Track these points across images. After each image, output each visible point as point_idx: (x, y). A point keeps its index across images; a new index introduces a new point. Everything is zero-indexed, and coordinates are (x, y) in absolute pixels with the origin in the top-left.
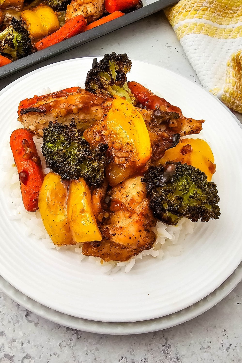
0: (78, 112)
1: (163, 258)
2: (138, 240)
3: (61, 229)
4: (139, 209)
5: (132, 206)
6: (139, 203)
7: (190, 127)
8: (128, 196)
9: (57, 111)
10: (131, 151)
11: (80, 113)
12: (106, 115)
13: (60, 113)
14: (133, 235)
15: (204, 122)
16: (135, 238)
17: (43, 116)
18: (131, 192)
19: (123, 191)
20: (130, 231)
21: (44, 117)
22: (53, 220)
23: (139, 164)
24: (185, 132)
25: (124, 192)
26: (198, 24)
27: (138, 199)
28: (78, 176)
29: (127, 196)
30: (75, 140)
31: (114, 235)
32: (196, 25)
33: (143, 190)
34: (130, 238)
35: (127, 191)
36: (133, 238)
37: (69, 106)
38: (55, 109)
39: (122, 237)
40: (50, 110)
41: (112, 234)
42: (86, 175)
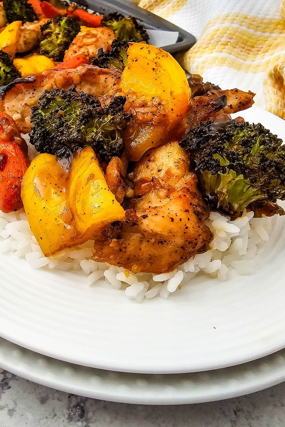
0: (81, 83)
1: (228, 278)
2: (186, 225)
3: (56, 219)
4: (179, 185)
5: (169, 182)
6: (179, 178)
7: (237, 98)
8: (162, 169)
9: (52, 81)
10: (159, 104)
11: (83, 84)
12: (120, 78)
13: (56, 84)
14: (177, 215)
15: (255, 96)
16: (181, 220)
17: (31, 93)
18: (165, 164)
19: (152, 165)
20: (171, 210)
21: (33, 93)
22: (44, 208)
23: (172, 117)
24: (231, 105)
25: (154, 166)
26: (219, 57)
27: (176, 171)
28: (82, 144)
29: (159, 171)
30: (77, 96)
31: (145, 217)
32: (217, 58)
33: (183, 157)
34: (172, 220)
35: (158, 164)
36: (177, 219)
37: (67, 74)
38: (49, 79)
39: (158, 219)
40: (42, 82)
41: (142, 216)
42: (94, 138)
